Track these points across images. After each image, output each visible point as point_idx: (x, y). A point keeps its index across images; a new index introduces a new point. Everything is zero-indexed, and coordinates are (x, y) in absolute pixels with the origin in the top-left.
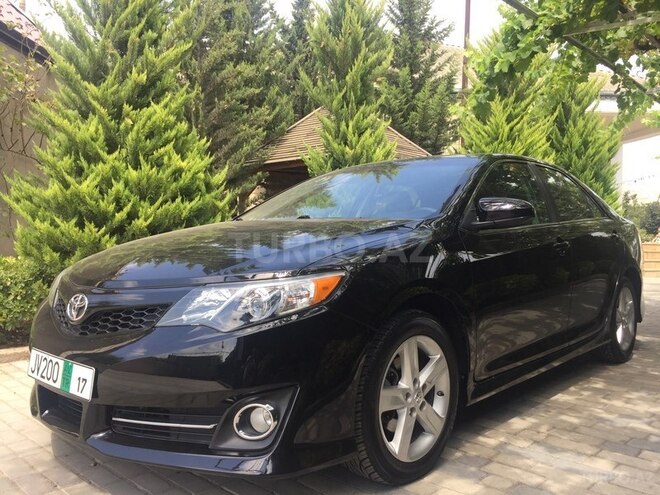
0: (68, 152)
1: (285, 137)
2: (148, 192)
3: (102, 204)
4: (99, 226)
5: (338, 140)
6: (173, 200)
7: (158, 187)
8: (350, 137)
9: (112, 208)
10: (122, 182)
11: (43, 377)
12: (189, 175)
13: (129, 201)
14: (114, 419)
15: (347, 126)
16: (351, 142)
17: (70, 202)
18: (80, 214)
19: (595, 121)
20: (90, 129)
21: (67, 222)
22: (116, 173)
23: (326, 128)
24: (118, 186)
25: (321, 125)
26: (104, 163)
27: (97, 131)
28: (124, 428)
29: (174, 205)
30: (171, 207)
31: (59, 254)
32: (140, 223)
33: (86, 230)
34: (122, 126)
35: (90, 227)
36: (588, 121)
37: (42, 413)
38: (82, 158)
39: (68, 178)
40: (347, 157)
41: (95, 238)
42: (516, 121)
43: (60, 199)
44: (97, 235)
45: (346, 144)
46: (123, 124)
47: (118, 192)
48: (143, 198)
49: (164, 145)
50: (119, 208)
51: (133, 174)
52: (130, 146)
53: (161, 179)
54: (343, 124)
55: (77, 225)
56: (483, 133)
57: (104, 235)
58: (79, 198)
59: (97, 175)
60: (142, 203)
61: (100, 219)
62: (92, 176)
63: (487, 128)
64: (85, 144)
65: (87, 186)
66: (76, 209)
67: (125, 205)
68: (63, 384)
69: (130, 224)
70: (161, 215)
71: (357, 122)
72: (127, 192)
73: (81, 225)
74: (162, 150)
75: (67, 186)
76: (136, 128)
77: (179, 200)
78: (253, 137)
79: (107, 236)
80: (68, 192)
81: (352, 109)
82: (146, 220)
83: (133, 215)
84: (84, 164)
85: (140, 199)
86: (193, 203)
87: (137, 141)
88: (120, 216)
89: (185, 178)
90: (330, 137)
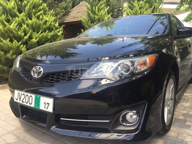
0: (3, 13)
1: (69, 14)
2: (36, 28)
3: (19, 33)
4: (18, 41)
5: (92, 13)
6: (45, 32)
7: (39, 27)
8: (97, 12)
9: (23, 34)
10: (25, 25)
11: (24, 102)
12: (49, 23)
13: (29, 32)
14: (61, 119)
15: (95, 9)
16: (97, 14)
17: (6, 32)
18: (10, 37)
19: (162, 10)
20: (11, 4)
21: (6, 40)
22: (23, 21)
23: (88, 9)
24: (24, 26)
25: (87, 8)
26: (18, 17)
27: (14, 5)
28: (65, 122)
29: (45, 34)
30: (44, 34)
31: (3, 52)
32: (34, 40)
33: (14, 43)
34: (23, 4)
35: (15, 42)
36: (160, 10)
37: (23, 116)
38: (9, 16)
39: (5, 23)
40: (95, 19)
41: (18, 46)
42: (142, 9)
43: (3, 31)
44: (18, 45)
45: (95, 14)
46: (23, 3)
47: (25, 28)
48: (34, 31)
49: (39, 11)
50: (25, 35)
51: (30, 22)
52: (27, 11)
53: (41, 24)
54: (94, 7)
55: (10, 41)
56: (132, 13)
57: (21, 45)
58: (10, 30)
59: (16, 22)
60: (34, 33)
61: (19, 39)
62: (14, 22)
63: (133, 11)
64: (10, 10)
65: (13, 26)
66: (9, 35)
67: (28, 33)
68: (35, 105)
69: (30, 40)
70: (41, 37)
71: (99, 7)
72: (28, 29)
73: (11, 41)
74: (39, 13)
75: (5, 26)
76: (29, 4)
77: (47, 31)
78: (61, 12)
79: (22, 45)
80: (6, 28)
81: (97, 2)
82: (36, 39)
83: (30, 38)
84: (11, 18)
85: (33, 31)
86: (51, 33)
87: (30, 9)
88: (26, 37)
89: (48, 24)
90: (90, 12)
